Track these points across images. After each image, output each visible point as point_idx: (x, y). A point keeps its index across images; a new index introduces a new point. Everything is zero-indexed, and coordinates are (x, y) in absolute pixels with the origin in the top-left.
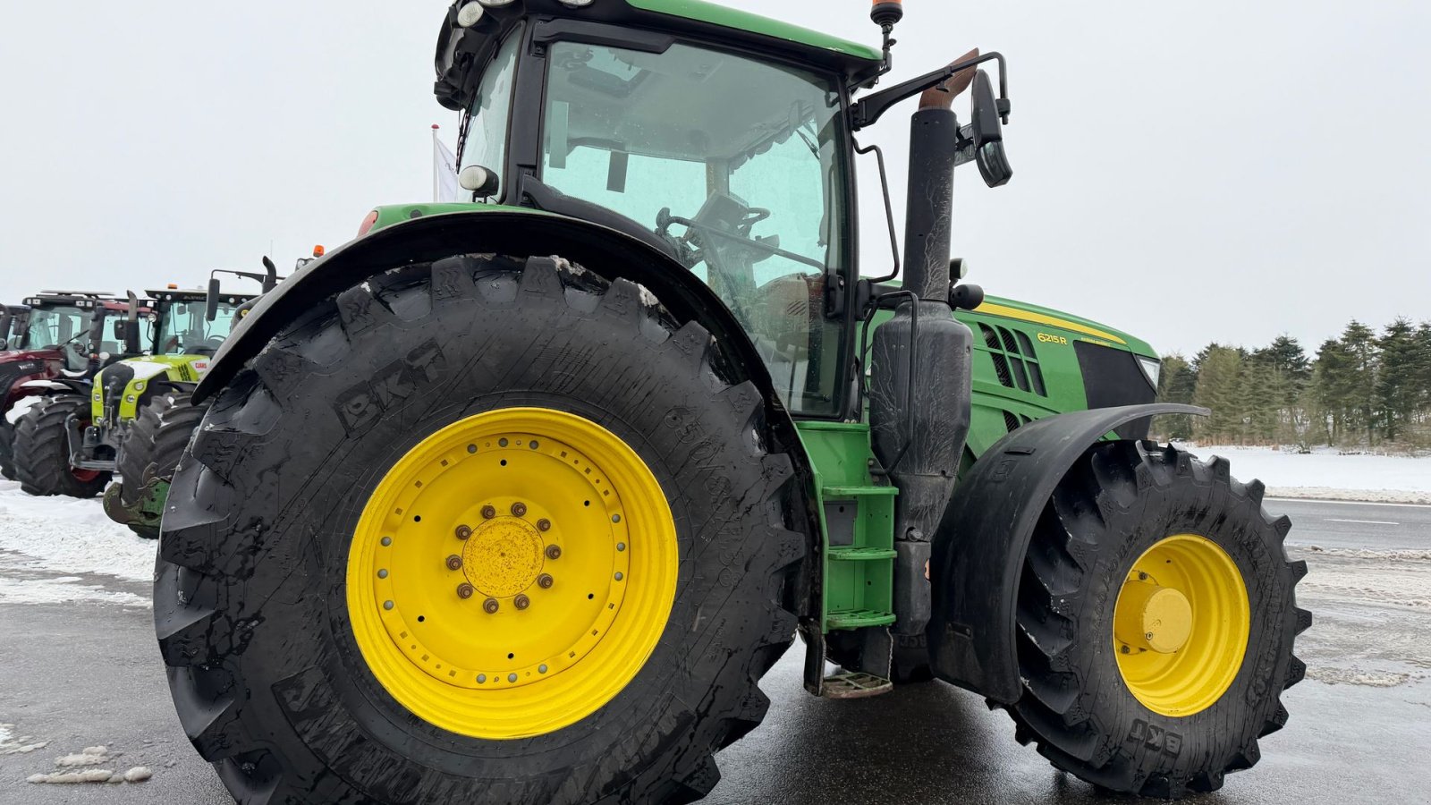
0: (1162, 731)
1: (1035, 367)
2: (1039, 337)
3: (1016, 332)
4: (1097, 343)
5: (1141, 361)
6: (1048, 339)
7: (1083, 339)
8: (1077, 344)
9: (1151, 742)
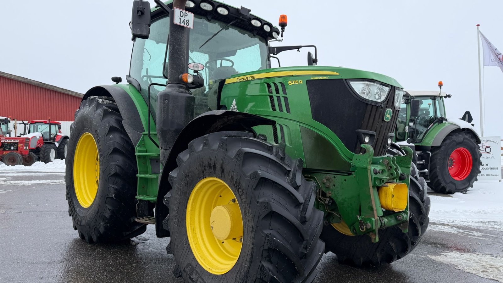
0: (199, 275)
1: (286, 98)
2: (289, 83)
3: (281, 83)
4: (320, 78)
5: (351, 82)
6: (293, 83)
7: (312, 78)
8: (308, 82)
9: (192, 277)
